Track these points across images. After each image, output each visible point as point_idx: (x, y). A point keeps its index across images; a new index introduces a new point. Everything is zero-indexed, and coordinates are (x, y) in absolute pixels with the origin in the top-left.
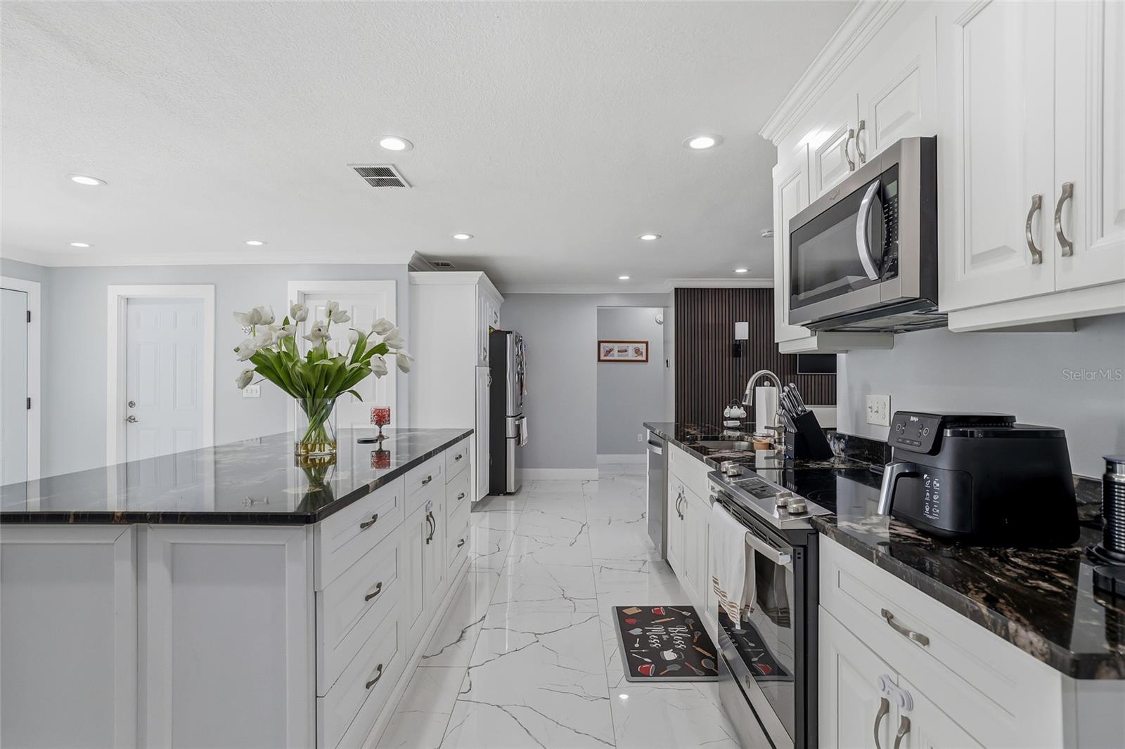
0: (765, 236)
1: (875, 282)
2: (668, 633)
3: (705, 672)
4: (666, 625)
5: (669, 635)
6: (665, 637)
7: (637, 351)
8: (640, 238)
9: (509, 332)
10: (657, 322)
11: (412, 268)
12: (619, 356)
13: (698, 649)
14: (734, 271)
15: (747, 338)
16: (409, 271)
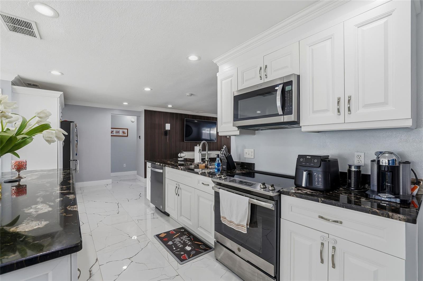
0: (187, 96)
1: (281, 115)
2: (182, 240)
3: (204, 250)
4: (179, 237)
5: (183, 240)
6: (182, 242)
7: (124, 132)
8: (144, 89)
9: (72, 122)
10: (131, 121)
11: (14, 83)
12: (116, 134)
13: (196, 242)
14: (168, 106)
15: (170, 129)
16: (12, 85)
